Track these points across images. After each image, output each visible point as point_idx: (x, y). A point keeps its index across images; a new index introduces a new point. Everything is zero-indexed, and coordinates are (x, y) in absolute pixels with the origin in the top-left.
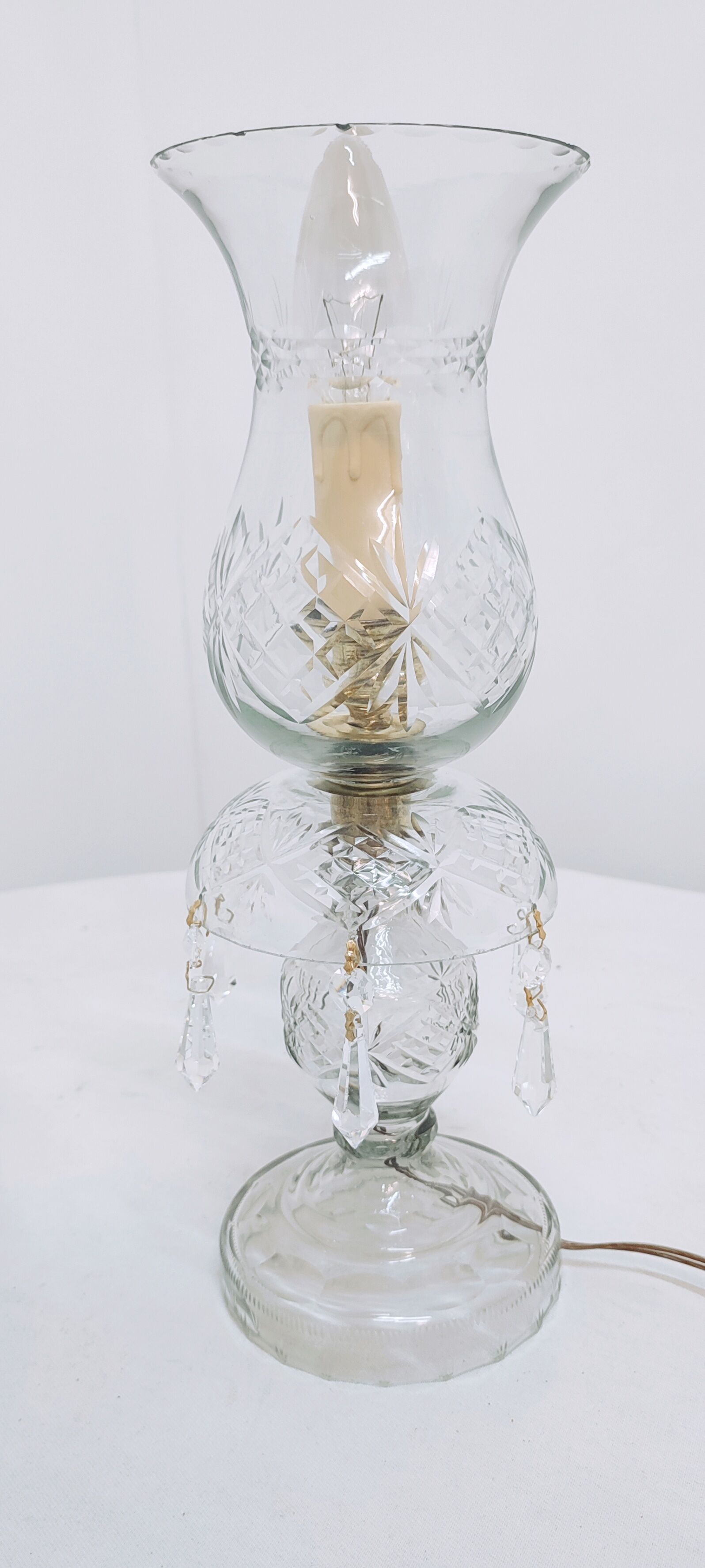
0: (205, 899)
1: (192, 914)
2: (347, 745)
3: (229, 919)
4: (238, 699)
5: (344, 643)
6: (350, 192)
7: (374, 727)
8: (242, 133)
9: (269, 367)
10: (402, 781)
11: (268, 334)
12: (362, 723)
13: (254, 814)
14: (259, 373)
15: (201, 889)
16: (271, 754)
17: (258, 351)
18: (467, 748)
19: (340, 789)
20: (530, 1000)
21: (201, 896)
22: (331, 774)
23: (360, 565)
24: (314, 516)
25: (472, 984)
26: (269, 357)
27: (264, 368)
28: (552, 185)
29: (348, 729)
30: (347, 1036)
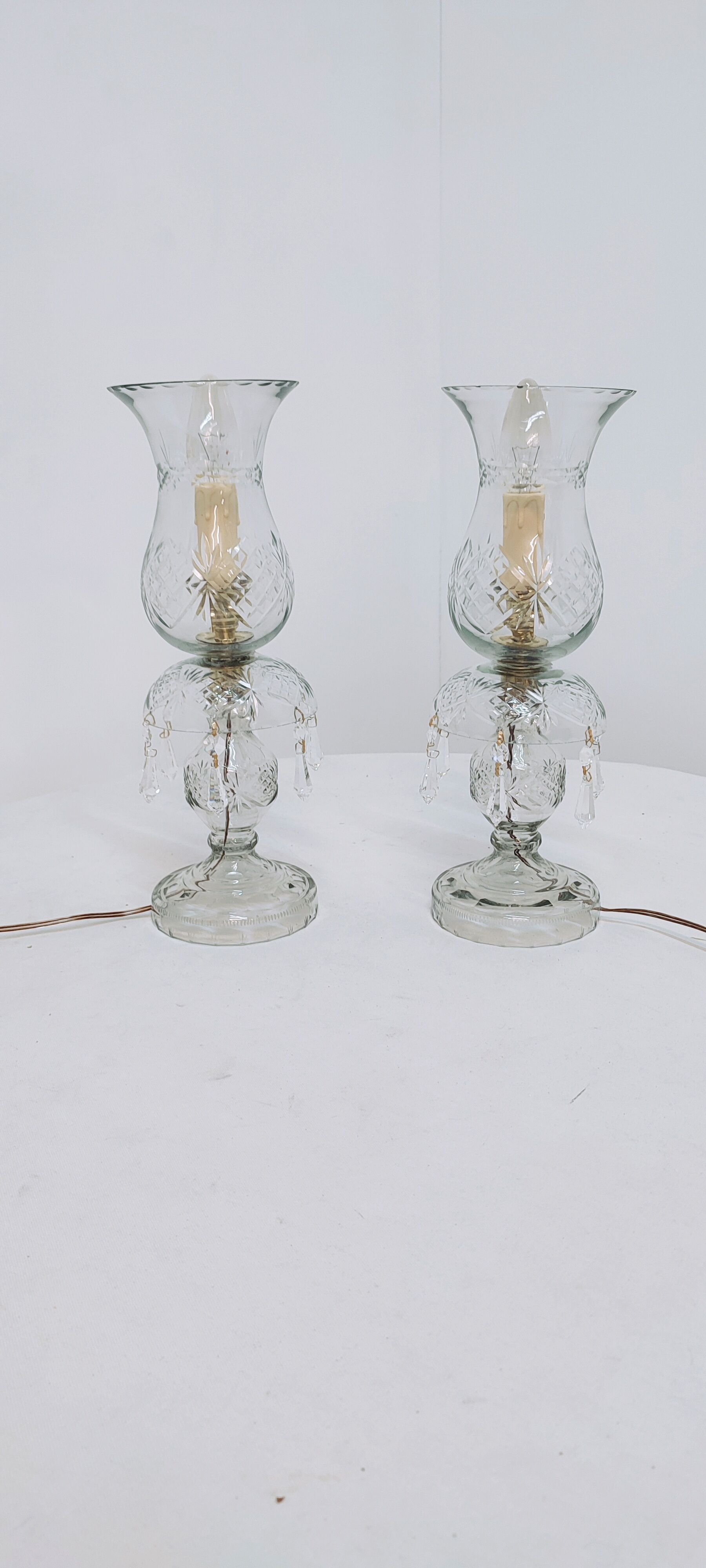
0: (438, 715)
1: (432, 720)
2: (509, 648)
3: (447, 735)
4: (461, 625)
5: (512, 601)
6: (527, 398)
7: (522, 641)
8: (479, 387)
9: (486, 477)
10: (535, 667)
11: (486, 464)
12: (517, 639)
13: (464, 678)
14: (481, 479)
15: (437, 710)
16: (476, 653)
17: (482, 469)
18: (566, 653)
19: (504, 669)
20: (585, 772)
21: (436, 714)
22: (501, 661)
23: (519, 567)
24: (502, 545)
25: (561, 771)
26: (486, 473)
27: (483, 477)
28: (621, 398)
29: (511, 641)
30: (495, 773)
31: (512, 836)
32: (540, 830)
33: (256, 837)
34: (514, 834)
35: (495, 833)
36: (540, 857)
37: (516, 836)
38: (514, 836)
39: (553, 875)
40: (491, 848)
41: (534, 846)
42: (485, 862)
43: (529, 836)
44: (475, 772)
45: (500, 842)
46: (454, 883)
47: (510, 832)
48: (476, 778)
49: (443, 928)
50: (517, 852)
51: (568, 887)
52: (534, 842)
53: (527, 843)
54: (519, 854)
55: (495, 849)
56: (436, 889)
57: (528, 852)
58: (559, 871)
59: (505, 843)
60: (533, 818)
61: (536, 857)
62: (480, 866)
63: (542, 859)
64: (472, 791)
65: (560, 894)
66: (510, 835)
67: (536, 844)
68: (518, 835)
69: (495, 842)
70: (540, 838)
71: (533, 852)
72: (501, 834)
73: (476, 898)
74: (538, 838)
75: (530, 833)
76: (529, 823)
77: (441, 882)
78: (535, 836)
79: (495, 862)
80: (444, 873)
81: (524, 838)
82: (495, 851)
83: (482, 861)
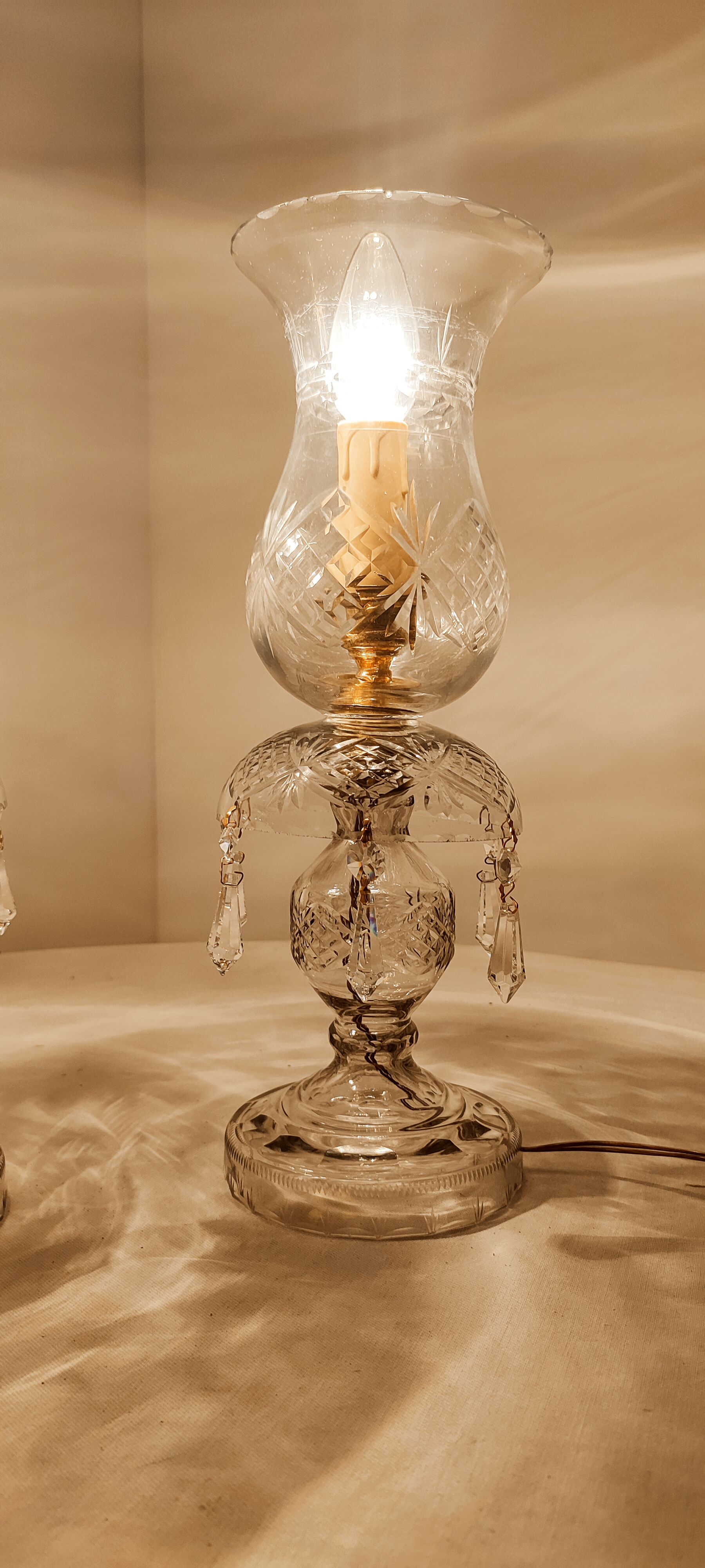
31: (360, 1026)
32: (415, 1015)
34: (363, 1022)
35: (336, 1026)
36: (416, 1066)
37: (367, 1027)
38: (364, 1026)
39: (441, 1095)
40: (330, 1054)
41: (403, 1045)
42: (319, 1080)
43: (393, 1026)
44: (304, 913)
45: (344, 1041)
46: (266, 1124)
47: (357, 1020)
48: (306, 925)
49: (256, 1213)
50: (371, 1058)
51: (467, 1116)
52: (404, 1039)
53: (390, 1040)
54: (375, 1061)
55: (338, 1054)
56: (233, 1138)
57: (393, 1056)
58: (449, 1089)
59: (352, 1042)
60: (400, 993)
61: (408, 1064)
62: (310, 1088)
63: (419, 1070)
64: (298, 950)
65: (459, 1128)
66: (358, 1027)
67: (408, 1042)
68: (376, 1025)
69: (335, 1040)
70: (416, 1030)
71: (402, 1057)
72: (347, 1024)
73: (316, 1150)
74: (411, 1032)
75: (394, 1021)
76: (392, 1003)
77: (241, 1125)
78: (404, 1027)
79: (338, 1077)
80: (246, 1105)
81: (387, 1030)
82: (337, 1058)
83: (315, 1079)
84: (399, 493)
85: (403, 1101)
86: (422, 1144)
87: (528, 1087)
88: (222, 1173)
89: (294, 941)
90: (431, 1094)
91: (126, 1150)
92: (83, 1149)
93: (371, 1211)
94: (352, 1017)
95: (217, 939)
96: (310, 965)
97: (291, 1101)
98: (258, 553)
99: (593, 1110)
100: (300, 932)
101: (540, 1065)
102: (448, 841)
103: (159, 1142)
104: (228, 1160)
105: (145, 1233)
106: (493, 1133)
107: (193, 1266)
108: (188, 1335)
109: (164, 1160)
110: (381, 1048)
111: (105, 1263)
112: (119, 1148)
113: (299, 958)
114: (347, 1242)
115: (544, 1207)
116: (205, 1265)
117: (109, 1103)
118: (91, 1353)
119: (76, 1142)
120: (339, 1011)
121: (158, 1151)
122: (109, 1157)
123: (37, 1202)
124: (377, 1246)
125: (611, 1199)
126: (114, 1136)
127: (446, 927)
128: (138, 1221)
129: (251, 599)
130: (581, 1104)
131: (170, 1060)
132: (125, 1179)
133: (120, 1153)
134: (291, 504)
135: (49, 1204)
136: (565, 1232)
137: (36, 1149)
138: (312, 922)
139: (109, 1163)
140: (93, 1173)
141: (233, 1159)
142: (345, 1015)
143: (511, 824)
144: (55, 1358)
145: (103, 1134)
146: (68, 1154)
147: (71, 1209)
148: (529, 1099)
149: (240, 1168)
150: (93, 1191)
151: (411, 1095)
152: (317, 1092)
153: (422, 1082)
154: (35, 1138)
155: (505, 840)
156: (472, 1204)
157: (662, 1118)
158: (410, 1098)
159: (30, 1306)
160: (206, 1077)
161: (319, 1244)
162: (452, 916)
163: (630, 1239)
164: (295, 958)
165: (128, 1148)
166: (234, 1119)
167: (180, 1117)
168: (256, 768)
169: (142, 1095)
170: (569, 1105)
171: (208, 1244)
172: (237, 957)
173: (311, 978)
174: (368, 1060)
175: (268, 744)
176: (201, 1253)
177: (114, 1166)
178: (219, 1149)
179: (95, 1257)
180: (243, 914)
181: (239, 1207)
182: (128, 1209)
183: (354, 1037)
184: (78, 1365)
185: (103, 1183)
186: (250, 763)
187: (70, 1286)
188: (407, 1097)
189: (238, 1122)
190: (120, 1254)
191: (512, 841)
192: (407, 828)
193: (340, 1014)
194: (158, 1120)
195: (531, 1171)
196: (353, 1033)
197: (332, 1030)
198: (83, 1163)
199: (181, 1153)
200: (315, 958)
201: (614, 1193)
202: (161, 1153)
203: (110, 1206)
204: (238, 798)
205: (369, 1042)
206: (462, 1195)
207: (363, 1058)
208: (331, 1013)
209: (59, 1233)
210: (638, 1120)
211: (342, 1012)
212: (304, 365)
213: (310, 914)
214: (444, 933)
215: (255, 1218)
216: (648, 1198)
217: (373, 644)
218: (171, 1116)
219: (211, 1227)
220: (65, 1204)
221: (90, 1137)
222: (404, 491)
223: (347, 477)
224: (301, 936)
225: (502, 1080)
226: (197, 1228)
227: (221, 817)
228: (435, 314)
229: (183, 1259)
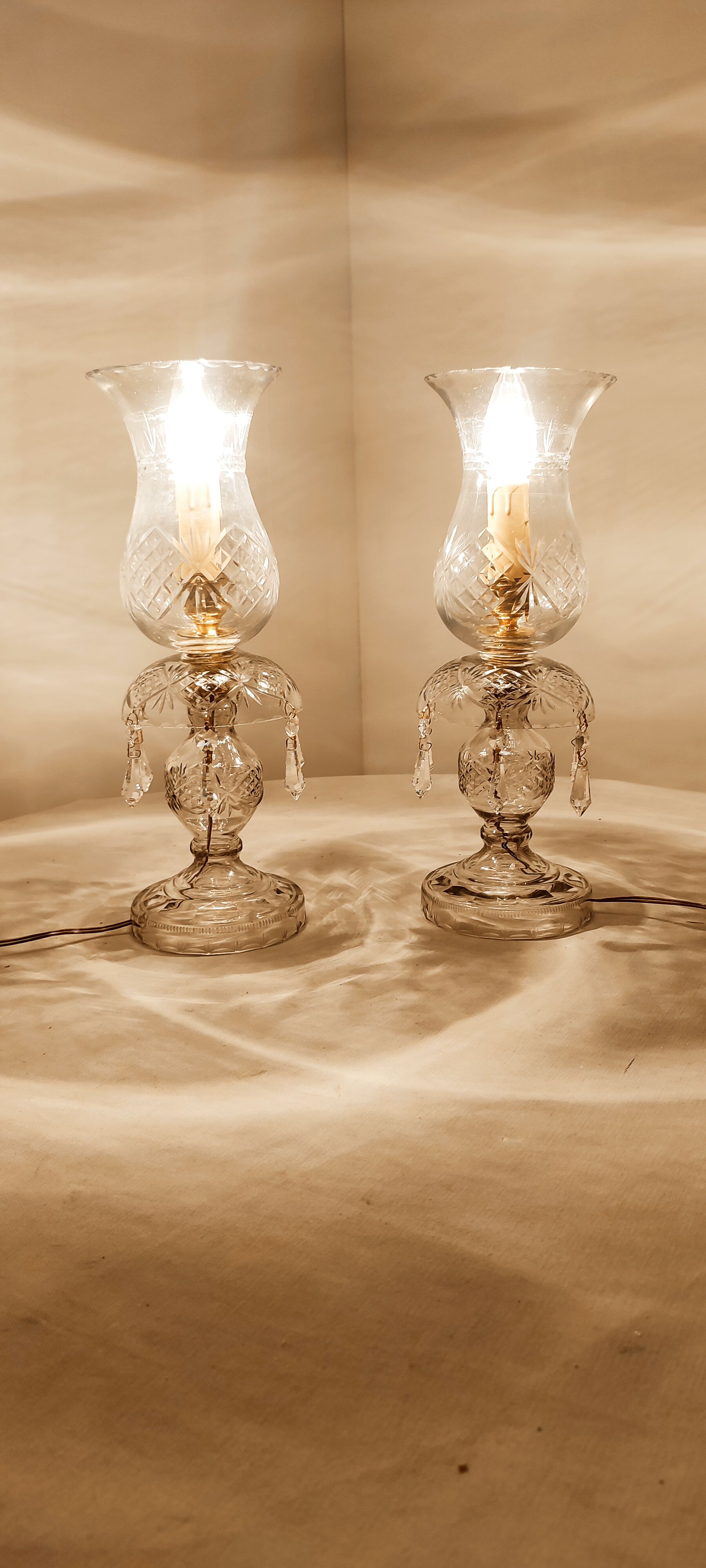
31: (499, 828)
32: (530, 823)
33: (241, 842)
34: (501, 826)
35: (484, 828)
36: (531, 851)
37: (503, 828)
38: (500, 828)
39: (544, 868)
40: (481, 843)
41: (522, 839)
42: (476, 857)
43: (518, 828)
44: (466, 765)
45: (489, 836)
46: (445, 881)
47: (497, 825)
48: (467, 772)
49: (439, 926)
50: (504, 845)
51: (560, 879)
52: (523, 835)
53: (515, 836)
54: (507, 847)
55: (485, 843)
56: (426, 888)
57: (517, 844)
58: (550, 864)
59: (494, 837)
60: (522, 810)
61: (526, 851)
62: (470, 862)
63: (533, 854)
64: (462, 785)
65: (553, 885)
66: (497, 828)
67: (526, 838)
68: (508, 828)
69: (484, 836)
70: (531, 831)
71: (522, 845)
72: (491, 827)
73: (473, 893)
74: (529, 831)
75: (519, 826)
76: (517, 816)
77: (431, 881)
78: (525, 829)
79: (485, 856)
80: (434, 872)
81: (514, 830)
82: (485, 845)
83: (473, 857)
84: (523, 522)
85: (522, 870)
86: (529, 892)
87: (610, 870)
88: (420, 908)
89: (460, 781)
90: (539, 867)
91: (365, 895)
92: (340, 895)
93: (501, 927)
94: (494, 823)
95: (418, 779)
96: (469, 795)
97: (459, 869)
98: (440, 562)
99: (647, 884)
100: (463, 775)
101: (622, 858)
102: (545, 728)
103: (383, 892)
104: (423, 899)
105: (381, 932)
106: (574, 889)
107: (406, 947)
108: (406, 971)
109: (387, 901)
110: (510, 840)
111: (361, 944)
112: (361, 895)
113: (463, 790)
114: (488, 940)
115: (601, 929)
116: (412, 946)
117: (352, 872)
118: (360, 976)
119: (336, 891)
120: (486, 820)
121: (383, 896)
122: (357, 899)
123: (321, 918)
124: (504, 942)
125: (640, 927)
126: (357, 889)
127: (548, 773)
128: (376, 927)
129: (437, 586)
130: (641, 880)
131: (385, 849)
132: (367, 910)
133: (362, 897)
134: (460, 535)
135: (327, 919)
136: (608, 940)
137: (314, 894)
138: (470, 770)
139: (357, 901)
140: (348, 906)
141: (426, 898)
142: (490, 822)
143: (584, 717)
144: (344, 976)
145: (352, 888)
146: (333, 897)
147: (340, 922)
148: (609, 876)
149: (430, 904)
150: (349, 915)
151: (527, 866)
152: (474, 864)
153: (535, 861)
154: (313, 889)
155: (581, 725)
156: (559, 926)
157: (690, 889)
158: (526, 868)
159: (328, 958)
160: (408, 860)
161: (473, 940)
162: (553, 767)
163: (643, 944)
164: (461, 790)
165: (366, 895)
166: (427, 878)
167: (394, 880)
168: (439, 685)
169: (370, 868)
170: (634, 881)
171: (414, 938)
172: (428, 789)
173: (470, 801)
174: (503, 847)
175: (445, 669)
176: (411, 942)
177: (359, 903)
178: (418, 896)
179: (356, 941)
180: (431, 763)
181: (430, 923)
182: (370, 923)
183: (495, 834)
184: (355, 979)
185: (355, 911)
186: (436, 681)
187: (346, 952)
188: (524, 867)
189: (429, 880)
190: (369, 941)
191: (584, 726)
192: (526, 717)
193: (487, 821)
194: (381, 881)
195: (598, 912)
196: (494, 832)
197: (482, 830)
198: (342, 901)
199: (396, 898)
200: (472, 790)
201: (643, 924)
202: (385, 898)
203: (360, 921)
204: (429, 702)
205: (503, 837)
206: (554, 922)
207: (500, 846)
208: (482, 822)
209: (335, 931)
210: (673, 890)
211: (488, 820)
212: (468, 450)
213: (469, 766)
214: (547, 777)
215: (439, 928)
216: (663, 927)
217: (507, 611)
218: (388, 880)
219: (415, 931)
220: (336, 919)
221: (344, 889)
222: (526, 521)
223: (492, 514)
224: (464, 777)
225: (596, 866)
226: (408, 931)
227: (419, 712)
228: (543, 425)
229: (402, 943)
